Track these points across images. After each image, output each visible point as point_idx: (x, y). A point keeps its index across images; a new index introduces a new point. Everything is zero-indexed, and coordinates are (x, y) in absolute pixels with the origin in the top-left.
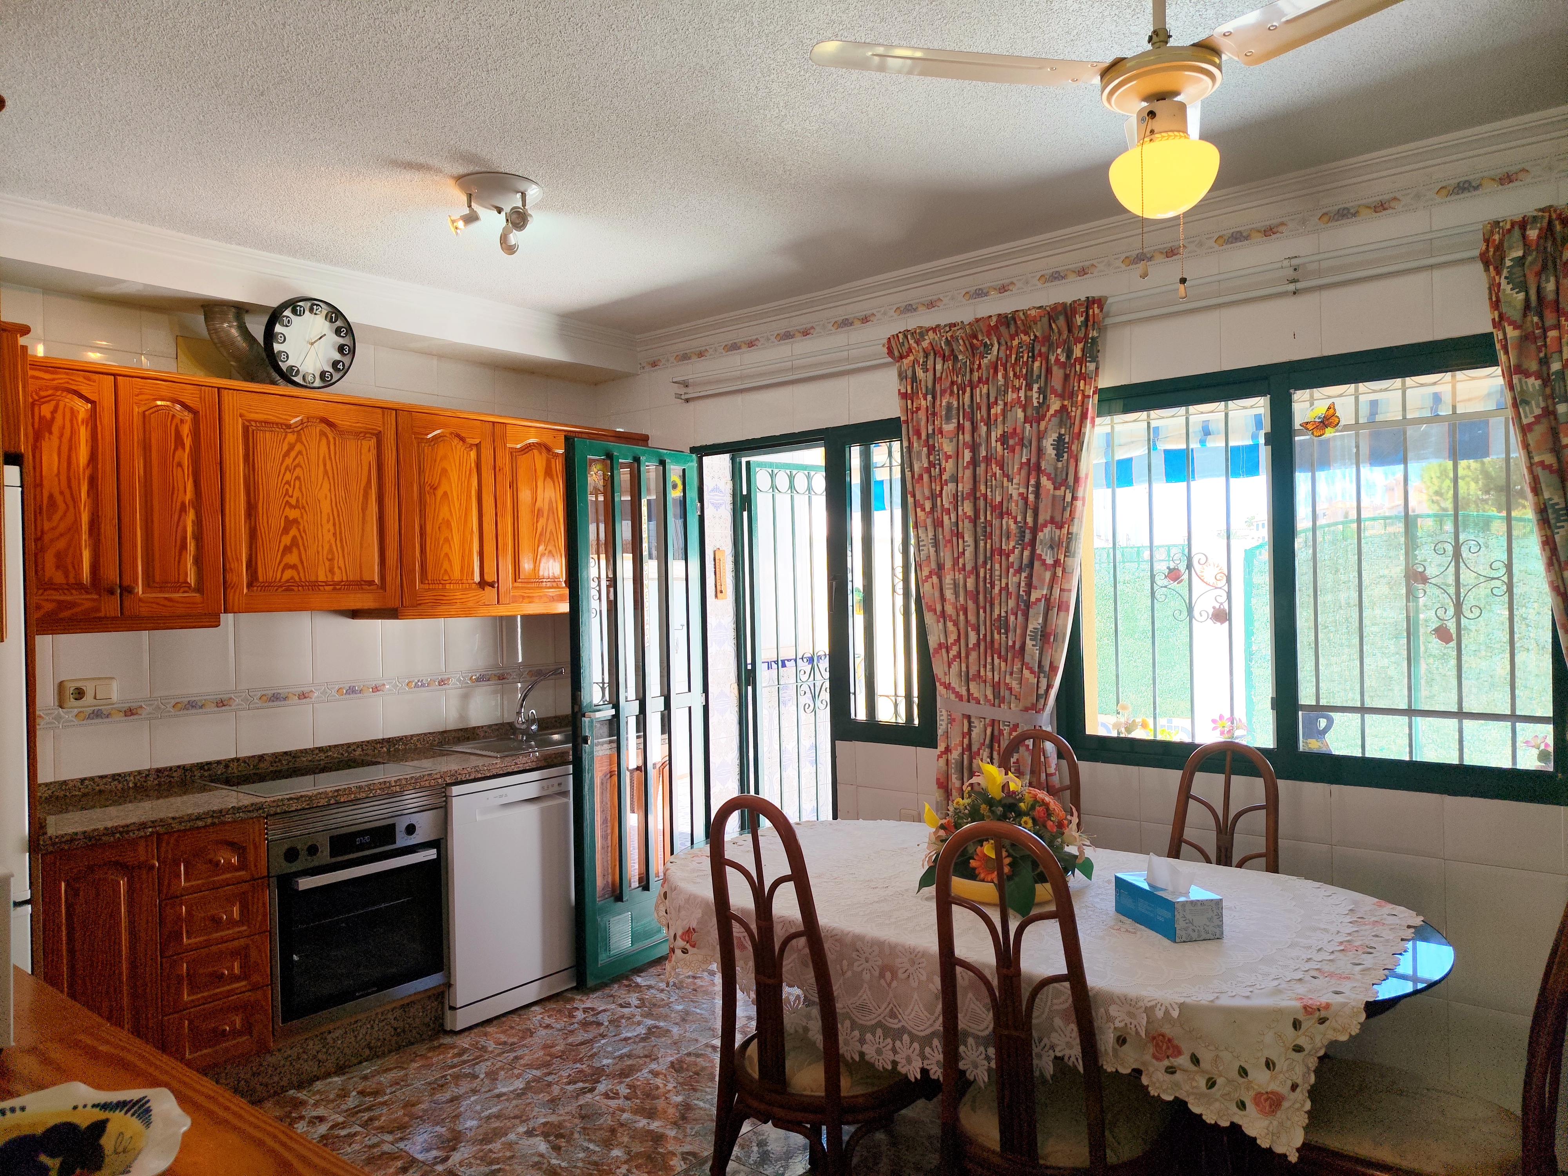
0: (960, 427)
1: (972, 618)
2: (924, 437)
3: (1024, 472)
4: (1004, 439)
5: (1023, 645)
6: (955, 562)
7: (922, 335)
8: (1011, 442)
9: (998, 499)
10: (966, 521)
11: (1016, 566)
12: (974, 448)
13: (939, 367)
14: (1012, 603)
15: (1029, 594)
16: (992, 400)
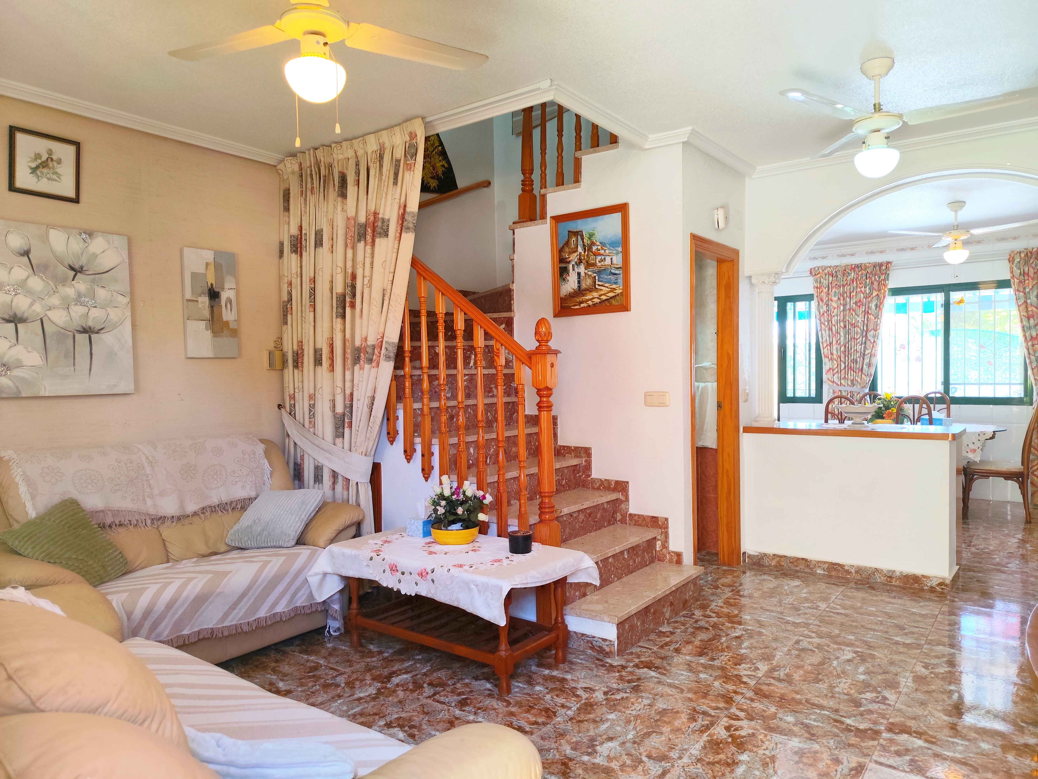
0: (839, 299)
1: (842, 359)
2: (825, 301)
3: (863, 314)
4: (856, 303)
5: (863, 367)
6: (837, 342)
7: (825, 269)
8: (859, 304)
9: (854, 322)
10: (841, 329)
11: (860, 343)
12: (844, 305)
13: (831, 279)
14: (858, 355)
15: (865, 351)
16: (851, 290)
